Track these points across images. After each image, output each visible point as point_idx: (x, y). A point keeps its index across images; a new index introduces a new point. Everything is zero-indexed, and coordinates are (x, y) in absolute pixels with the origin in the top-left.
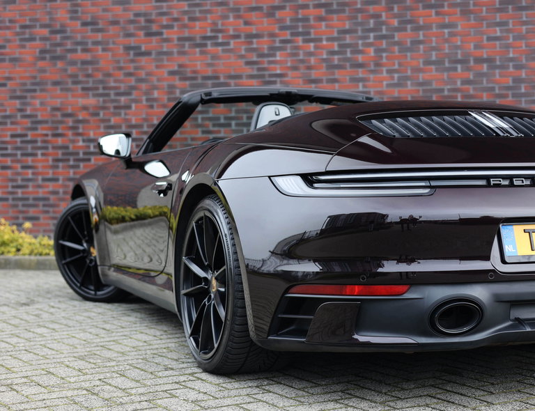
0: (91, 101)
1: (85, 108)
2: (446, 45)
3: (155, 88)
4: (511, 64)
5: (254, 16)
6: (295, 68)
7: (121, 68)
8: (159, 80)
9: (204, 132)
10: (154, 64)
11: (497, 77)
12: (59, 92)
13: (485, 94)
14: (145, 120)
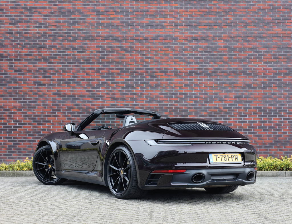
0: (18, 104)
1: (15, 107)
2: (169, 87)
3: (47, 100)
4: (194, 96)
5: (91, 72)
6: (108, 94)
7: (31, 91)
8: (48, 96)
9: (68, 119)
10: (47, 90)
11: (188, 100)
12: (3, 100)
13: (183, 107)
14: (42, 113)
